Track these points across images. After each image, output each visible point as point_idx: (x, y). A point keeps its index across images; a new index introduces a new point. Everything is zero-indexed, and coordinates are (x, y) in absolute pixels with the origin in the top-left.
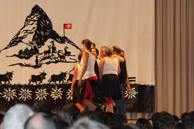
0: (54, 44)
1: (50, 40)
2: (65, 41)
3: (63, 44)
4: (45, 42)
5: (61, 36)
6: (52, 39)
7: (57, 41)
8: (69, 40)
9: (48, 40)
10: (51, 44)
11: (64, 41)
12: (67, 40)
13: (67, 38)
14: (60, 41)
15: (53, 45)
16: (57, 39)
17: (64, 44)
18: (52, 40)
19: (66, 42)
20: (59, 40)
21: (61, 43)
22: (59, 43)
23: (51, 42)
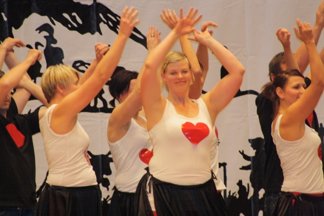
0: (55, 36)
1: (35, 20)
2: (101, 20)
3: (93, 33)
4: (14, 30)
5: (83, 3)
6: (42, 14)
7: (65, 23)
8: (115, 15)
9: (26, 21)
10: (41, 37)
11: (94, 23)
12: (108, 19)
13: (106, 11)
14: (80, 22)
15: (51, 39)
16: (66, 16)
17: (97, 33)
18: (45, 20)
19: (103, 26)
20: (74, 18)
21: (82, 30)
22: (76, 33)
23: (41, 29)
